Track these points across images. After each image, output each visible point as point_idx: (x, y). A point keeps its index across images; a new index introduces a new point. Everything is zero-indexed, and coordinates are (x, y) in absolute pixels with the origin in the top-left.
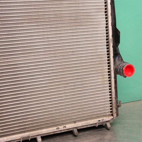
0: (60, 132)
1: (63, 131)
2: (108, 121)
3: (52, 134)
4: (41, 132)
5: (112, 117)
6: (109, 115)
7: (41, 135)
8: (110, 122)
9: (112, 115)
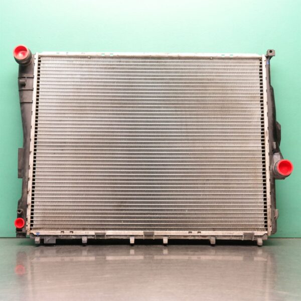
0: (192, 238)
1: (197, 238)
2: (261, 236)
3: (182, 238)
4: (169, 233)
5: (266, 232)
6: (262, 230)
7: (168, 236)
8: (264, 239)
9: (267, 230)
